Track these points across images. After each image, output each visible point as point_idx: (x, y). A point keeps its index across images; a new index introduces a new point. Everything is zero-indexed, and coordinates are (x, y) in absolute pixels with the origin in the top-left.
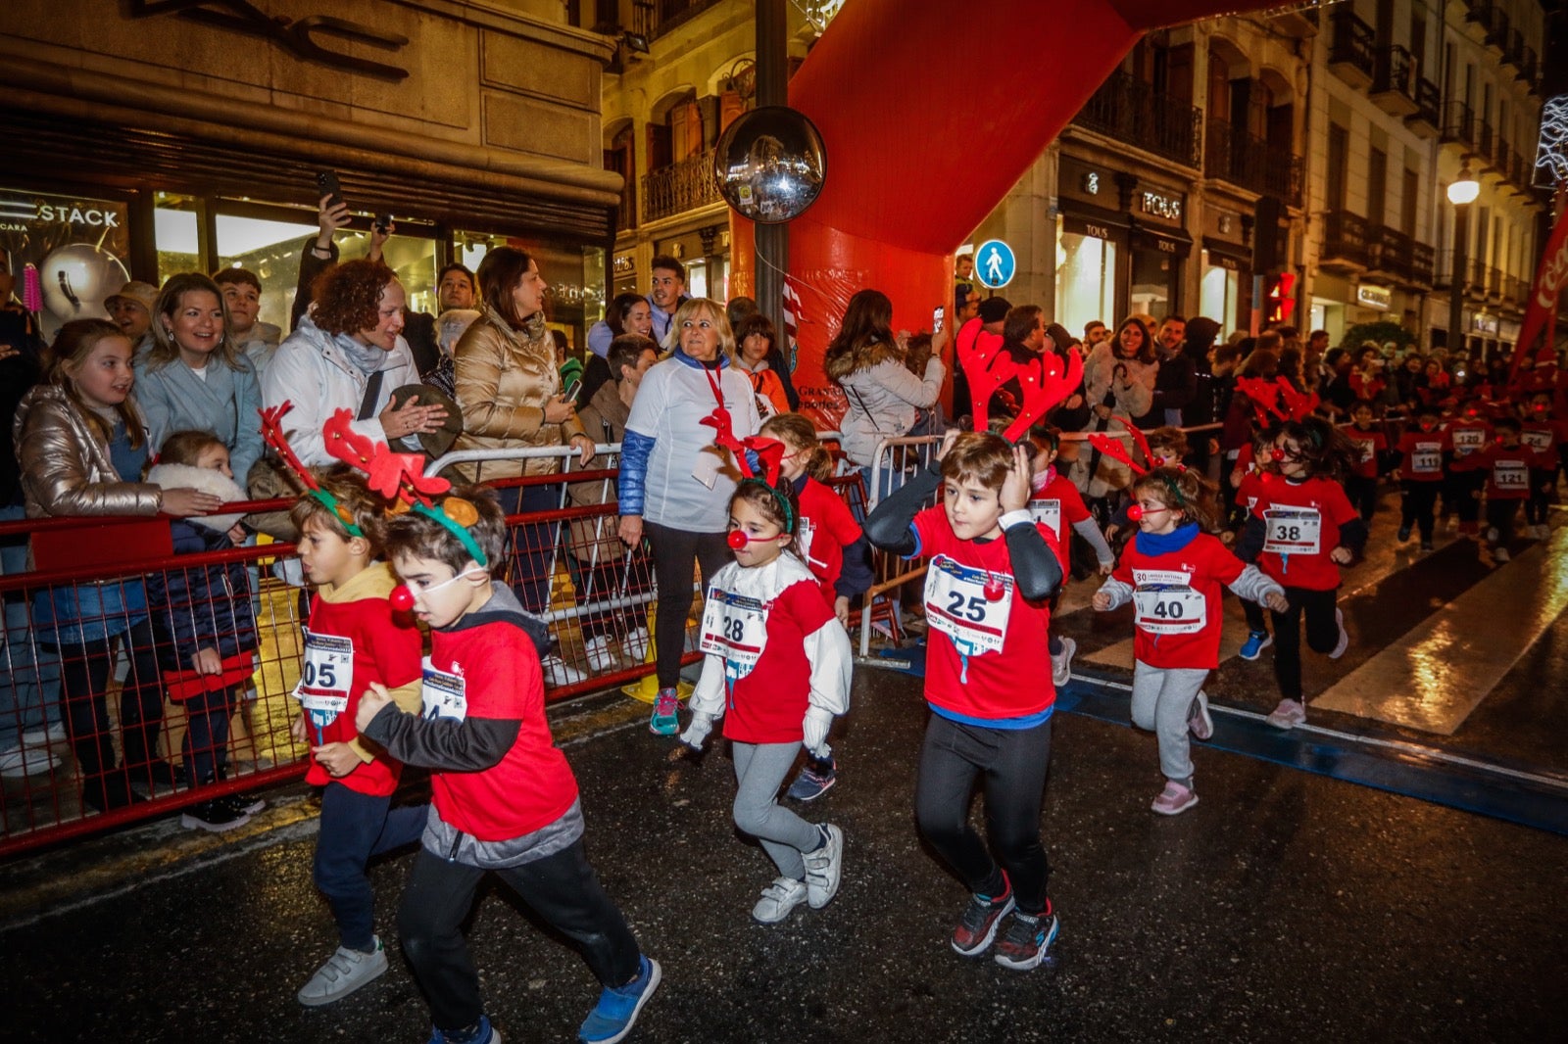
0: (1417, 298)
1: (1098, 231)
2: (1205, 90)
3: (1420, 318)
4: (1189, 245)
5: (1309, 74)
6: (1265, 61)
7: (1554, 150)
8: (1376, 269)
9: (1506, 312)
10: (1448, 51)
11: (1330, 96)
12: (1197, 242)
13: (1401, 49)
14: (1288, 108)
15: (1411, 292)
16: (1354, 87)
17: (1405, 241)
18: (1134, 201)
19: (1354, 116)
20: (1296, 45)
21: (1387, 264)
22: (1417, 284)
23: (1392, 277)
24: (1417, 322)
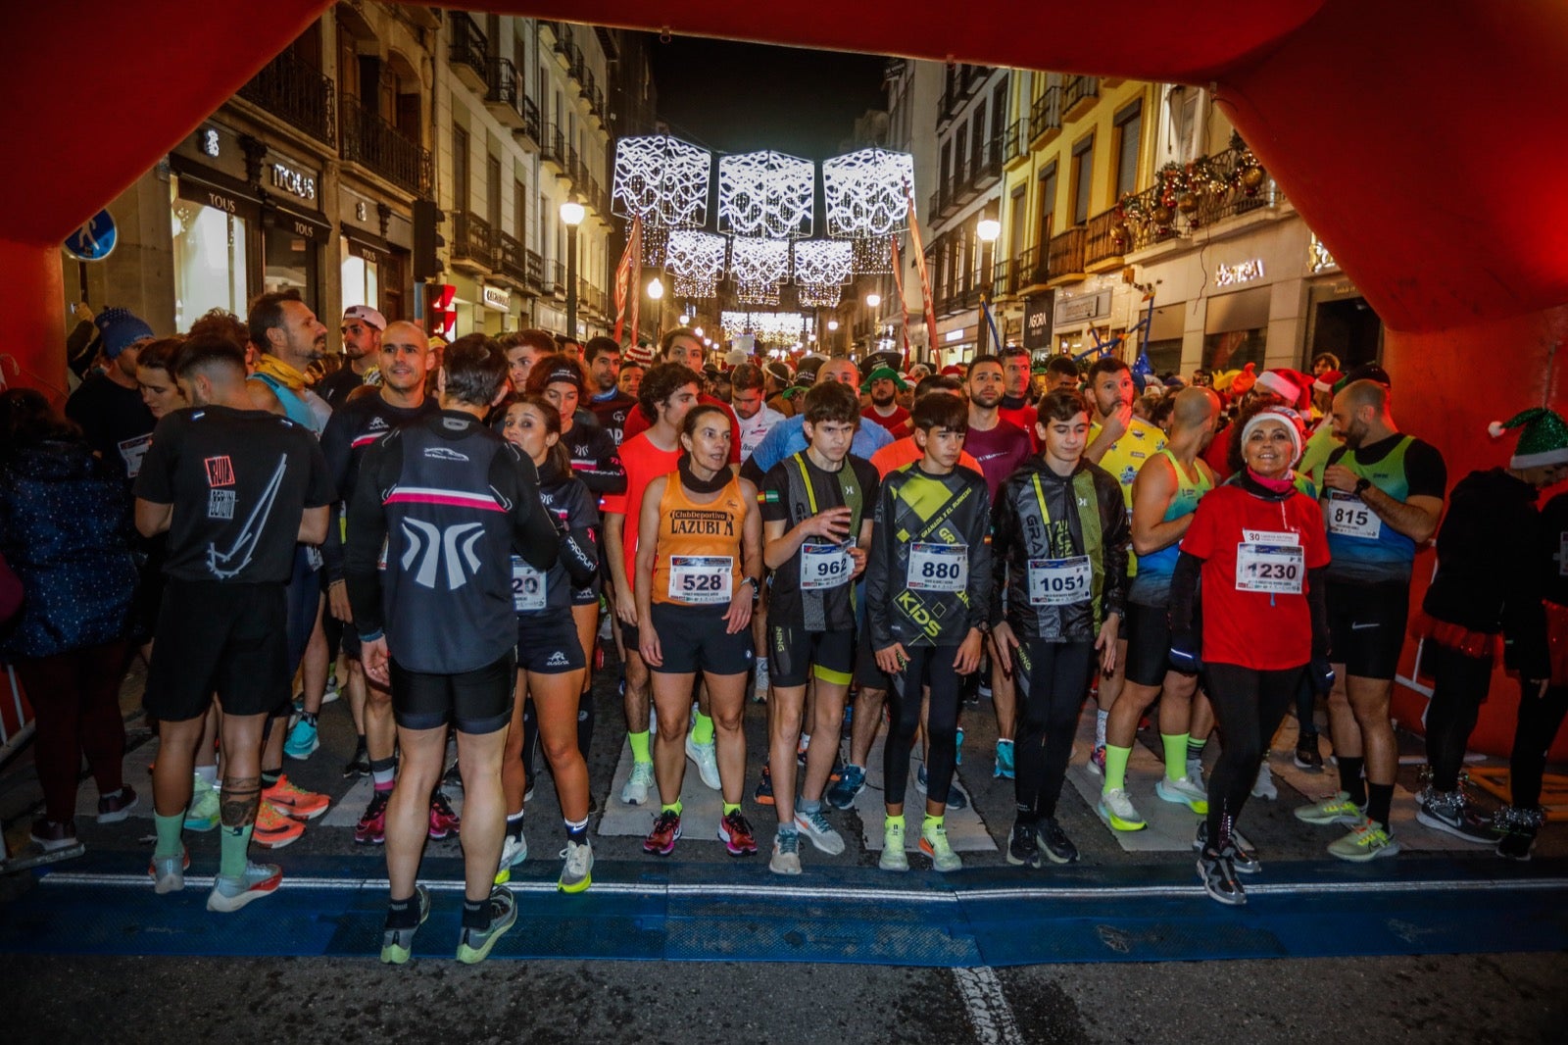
1: (223, 202)
2: (334, 58)
3: (533, 320)
4: (329, 231)
5: (433, 67)
6: (392, 43)
7: (625, 184)
8: (499, 272)
10: (542, 75)
11: (452, 94)
12: (335, 229)
13: (509, 63)
14: (415, 98)
15: (525, 295)
16: (472, 90)
18: (264, 171)
19: (473, 119)
20: (421, 35)
21: (508, 269)
22: (530, 289)
23: (513, 282)
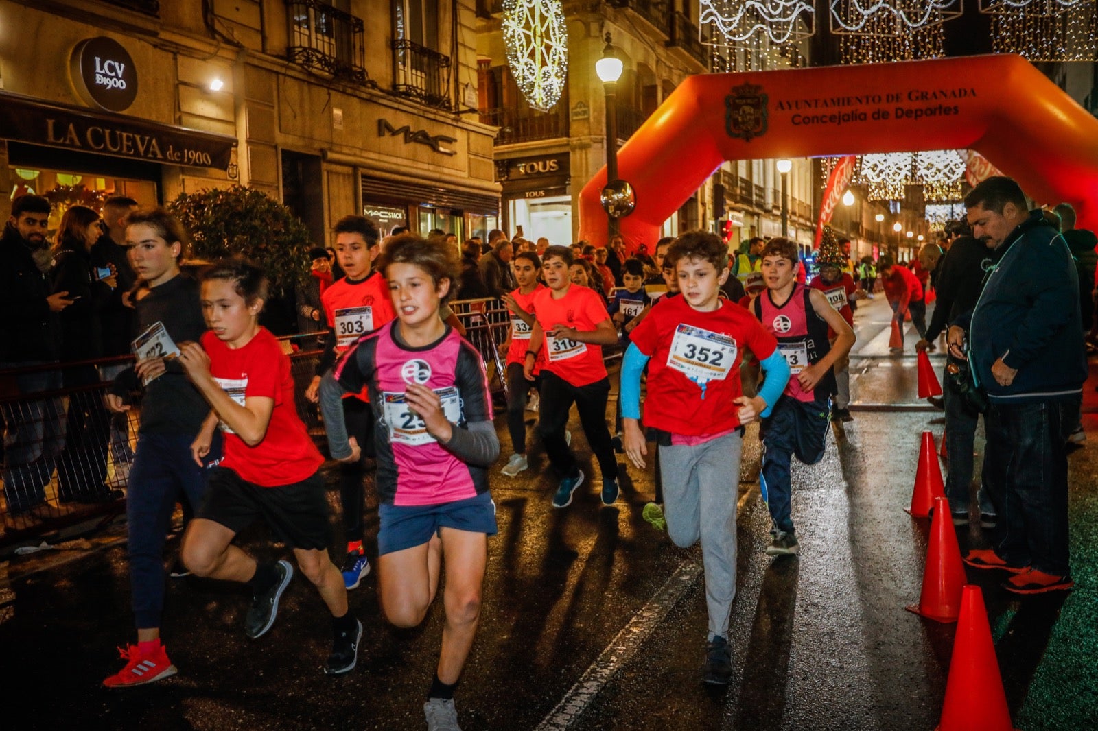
0: (756, 218)
8: (738, 202)
9: (800, 224)
15: (752, 214)
17: (748, 184)
21: (743, 199)
22: (757, 210)
23: (746, 207)
24: (756, 232)
